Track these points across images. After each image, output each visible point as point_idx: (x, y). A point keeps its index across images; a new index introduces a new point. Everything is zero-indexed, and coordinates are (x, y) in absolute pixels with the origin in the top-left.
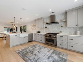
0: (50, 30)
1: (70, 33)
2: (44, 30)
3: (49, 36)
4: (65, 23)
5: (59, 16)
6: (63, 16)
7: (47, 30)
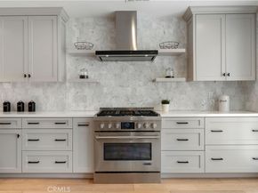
0: (105, 90)
1: (195, 104)
2: (70, 94)
3: (123, 125)
4: (176, 63)
5: (154, 25)
6: (169, 27)
7: (87, 91)
